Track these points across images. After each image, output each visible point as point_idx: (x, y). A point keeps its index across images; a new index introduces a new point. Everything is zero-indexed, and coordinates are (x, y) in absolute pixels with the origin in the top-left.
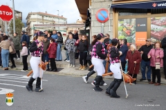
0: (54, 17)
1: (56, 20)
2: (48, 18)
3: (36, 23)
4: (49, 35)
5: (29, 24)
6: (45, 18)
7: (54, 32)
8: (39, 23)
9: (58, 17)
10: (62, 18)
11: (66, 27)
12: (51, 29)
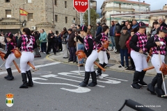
0: (134, 3)
1: (136, 7)
2: (126, 6)
3: (112, 13)
4: (129, 27)
5: (104, 14)
6: (122, 6)
7: (134, 22)
8: (115, 13)
9: (139, 4)
10: (144, 4)
11: (148, 15)
12: (130, 19)
